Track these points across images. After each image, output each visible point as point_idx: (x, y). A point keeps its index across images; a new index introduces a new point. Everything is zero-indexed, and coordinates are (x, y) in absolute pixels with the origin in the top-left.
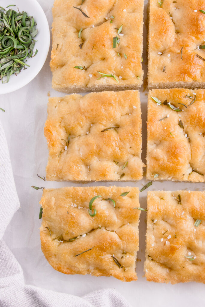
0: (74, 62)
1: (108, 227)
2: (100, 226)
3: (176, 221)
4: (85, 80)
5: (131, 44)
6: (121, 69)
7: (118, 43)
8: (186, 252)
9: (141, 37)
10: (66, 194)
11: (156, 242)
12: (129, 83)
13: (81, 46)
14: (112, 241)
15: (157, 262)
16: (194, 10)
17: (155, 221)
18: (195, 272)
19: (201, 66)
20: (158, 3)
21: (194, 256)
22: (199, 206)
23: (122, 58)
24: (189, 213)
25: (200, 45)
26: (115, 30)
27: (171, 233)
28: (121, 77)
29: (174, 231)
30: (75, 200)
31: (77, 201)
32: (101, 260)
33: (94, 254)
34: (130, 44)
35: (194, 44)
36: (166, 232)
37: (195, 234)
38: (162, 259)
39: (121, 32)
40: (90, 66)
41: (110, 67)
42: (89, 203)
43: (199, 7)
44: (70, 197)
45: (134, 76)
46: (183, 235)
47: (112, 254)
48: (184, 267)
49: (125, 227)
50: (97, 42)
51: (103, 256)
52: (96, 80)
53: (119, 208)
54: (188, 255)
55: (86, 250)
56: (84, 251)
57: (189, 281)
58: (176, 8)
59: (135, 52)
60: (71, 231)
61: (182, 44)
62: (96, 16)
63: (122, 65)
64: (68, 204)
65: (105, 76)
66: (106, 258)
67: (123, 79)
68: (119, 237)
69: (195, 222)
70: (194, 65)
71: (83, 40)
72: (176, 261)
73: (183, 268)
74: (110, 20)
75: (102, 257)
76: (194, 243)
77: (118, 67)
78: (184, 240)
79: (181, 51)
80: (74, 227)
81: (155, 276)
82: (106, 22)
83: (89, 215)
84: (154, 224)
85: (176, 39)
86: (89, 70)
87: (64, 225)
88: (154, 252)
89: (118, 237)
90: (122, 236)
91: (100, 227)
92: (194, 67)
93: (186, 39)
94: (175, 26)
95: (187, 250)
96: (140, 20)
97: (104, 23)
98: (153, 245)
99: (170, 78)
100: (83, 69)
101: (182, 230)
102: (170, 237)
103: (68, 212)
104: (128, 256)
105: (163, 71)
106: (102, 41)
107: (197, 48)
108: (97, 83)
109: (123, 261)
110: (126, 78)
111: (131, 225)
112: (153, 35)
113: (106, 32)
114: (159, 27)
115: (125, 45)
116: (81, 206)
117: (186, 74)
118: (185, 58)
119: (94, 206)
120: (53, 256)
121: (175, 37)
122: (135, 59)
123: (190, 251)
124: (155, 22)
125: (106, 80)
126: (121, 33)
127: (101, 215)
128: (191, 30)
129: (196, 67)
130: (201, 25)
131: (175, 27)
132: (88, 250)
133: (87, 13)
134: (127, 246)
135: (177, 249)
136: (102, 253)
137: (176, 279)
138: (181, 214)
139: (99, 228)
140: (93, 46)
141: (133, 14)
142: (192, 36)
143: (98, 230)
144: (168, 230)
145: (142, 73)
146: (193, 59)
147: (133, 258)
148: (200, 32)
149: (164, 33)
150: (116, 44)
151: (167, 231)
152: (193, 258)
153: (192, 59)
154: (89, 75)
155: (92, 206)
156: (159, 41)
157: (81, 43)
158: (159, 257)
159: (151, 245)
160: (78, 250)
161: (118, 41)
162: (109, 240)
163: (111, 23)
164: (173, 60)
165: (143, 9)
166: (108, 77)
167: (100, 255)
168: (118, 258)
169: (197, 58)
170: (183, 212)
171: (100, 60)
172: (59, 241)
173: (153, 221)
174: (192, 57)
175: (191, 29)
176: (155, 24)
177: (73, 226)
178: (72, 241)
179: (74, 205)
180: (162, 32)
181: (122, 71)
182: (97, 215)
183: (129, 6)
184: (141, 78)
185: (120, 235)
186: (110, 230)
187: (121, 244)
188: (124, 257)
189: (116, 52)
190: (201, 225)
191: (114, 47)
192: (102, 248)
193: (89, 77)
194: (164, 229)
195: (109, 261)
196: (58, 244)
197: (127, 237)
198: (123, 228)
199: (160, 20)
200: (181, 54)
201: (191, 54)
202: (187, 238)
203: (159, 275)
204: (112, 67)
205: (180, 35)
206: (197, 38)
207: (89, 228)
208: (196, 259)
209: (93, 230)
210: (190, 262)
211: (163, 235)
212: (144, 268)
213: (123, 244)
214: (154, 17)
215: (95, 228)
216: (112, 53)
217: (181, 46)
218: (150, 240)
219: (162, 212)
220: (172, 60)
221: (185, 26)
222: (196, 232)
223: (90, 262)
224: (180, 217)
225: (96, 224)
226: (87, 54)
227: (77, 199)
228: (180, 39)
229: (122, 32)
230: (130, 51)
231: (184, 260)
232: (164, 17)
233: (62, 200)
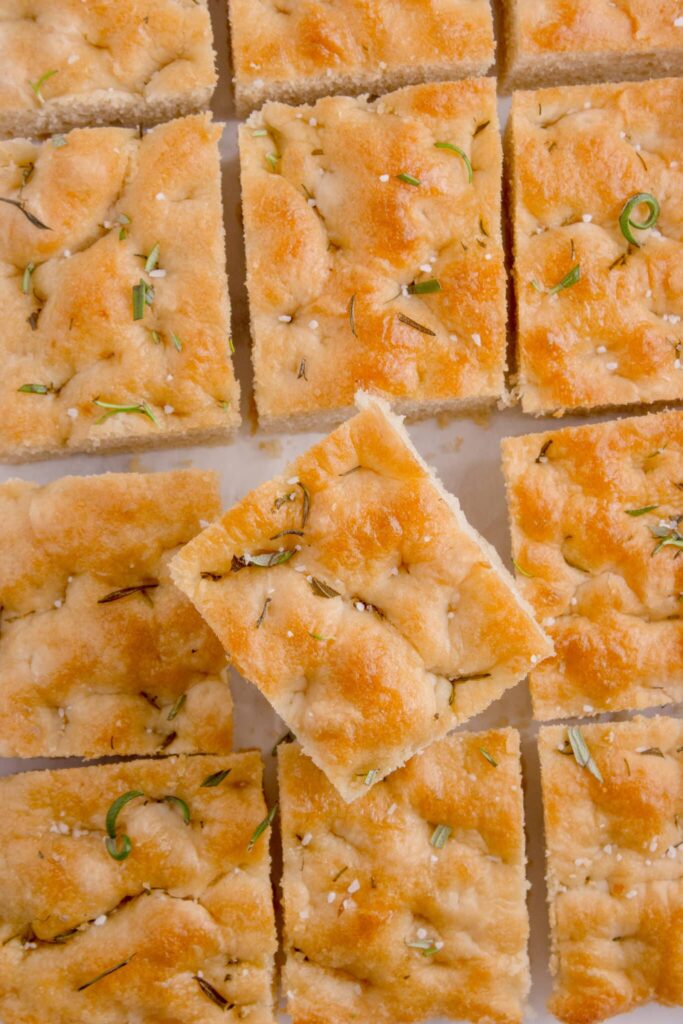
0: (18, 372)
1: (174, 886)
2: (147, 886)
3: (372, 835)
4: (57, 427)
5: (191, 302)
6: (168, 384)
7: (150, 301)
8: (412, 928)
9: (220, 278)
10: (31, 795)
11: (313, 904)
12: (196, 425)
13: (34, 319)
14: (188, 931)
15: (323, 967)
16: (379, 174)
17: (308, 838)
18: (442, 990)
19: (417, 350)
20: (266, 160)
21: (435, 940)
22: (442, 784)
23: (168, 348)
24: (410, 807)
25: (410, 281)
26: (135, 261)
27: (358, 875)
28: (169, 409)
29: (368, 866)
30: (59, 813)
31: (68, 815)
32: (161, 993)
33: (137, 979)
34: (187, 303)
35: (389, 281)
36: (342, 872)
37: (435, 871)
38: (337, 957)
39: (157, 263)
40: (69, 380)
41: (132, 382)
42: (104, 818)
43: (393, 165)
44: (44, 805)
45: (209, 403)
46: (396, 880)
47: (195, 970)
48: (406, 978)
49: (228, 881)
50: (80, 305)
51: (165, 979)
52: (93, 427)
53: (202, 822)
54: (416, 939)
55: (110, 968)
56: (102, 971)
57: (425, 1017)
58: (325, 170)
59: (207, 325)
60: (56, 912)
61: (349, 284)
62: (72, 222)
63: (169, 372)
64: (40, 827)
65: (118, 411)
66: (177, 986)
67: (178, 414)
68: (212, 914)
69: (431, 834)
70: (394, 351)
71: (40, 300)
72: (380, 960)
73: (403, 980)
74: (119, 230)
75: (164, 984)
76: (434, 899)
77: (159, 378)
78: (402, 894)
79: (350, 308)
80: (64, 899)
81: (319, 1010)
82: (107, 237)
83: (109, 857)
84: (306, 847)
85: (331, 270)
86: (66, 392)
87: (34, 893)
88: (309, 936)
89: (208, 917)
90: (220, 910)
91: (149, 888)
92: (395, 356)
93: (360, 269)
94: (328, 228)
95: (413, 921)
96: (211, 224)
97: (101, 241)
98: (304, 915)
99: (322, 396)
100: (46, 394)
101: (392, 863)
102: (355, 886)
103: (40, 853)
104: (245, 972)
105: (300, 376)
106: (98, 301)
107: (401, 293)
108: (96, 435)
109: (231, 990)
110: (186, 409)
111: (244, 873)
112: (256, 266)
113: (107, 271)
114: (273, 238)
115: (173, 307)
116: (83, 828)
117: (372, 382)
118: (365, 328)
119: (123, 827)
120: (8, 995)
121: (327, 265)
122: (207, 349)
123: (423, 926)
124: (261, 221)
125: (123, 423)
126: (157, 267)
127: (148, 854)
128: (376, 240)
129: (401, 356)
130: (405, 221)
131: (325, 232)
132: (115, 966)
133: (41, 215)
134: (238, 942)
135: (379, 923)
136: (163, 971)
137: (386, 1014)
138: (386, 811)
139: (145, 892)
140: (72, 320)
141: (188, 204)
142: (381, 257)
143: (144, 900)
144: (350, 866)
145: (234, 389)
146: (389, 329)
147: (264, 976)
148: (403, 242)
149: (290, 256)
150: (142, 306)
151: (346, 868)
152: (433, 947)
153: (385, 331)
154: (67, 409)
155: (116, 825)
156: (279, 283)
157: (34, 309)
158: (324, 950)
159: (298, 914)
160: (85, 969)
161: (146, 297)
162: (181, 930)
163: (121, 238)
164: (329, 337)
165: (220, 186)
166: (129, 411)
167: (157, 979)
168: (214, 979)
169: (405, 328)
170: (394, 807)
171: (99, 360)
172: (24, 944)
173: (300, 838)
174: (386, 326)
175: (375, 235)
176: (260, 228)
177: (60, 895)
178: (63, 943)
179: (58, 825)
180: (286, 252)
181: (170, 389)
182: (135, 853)
183: (173, 182)
184: (232, 406)
185: (213, 909)
186: (182, 895)
187: (220, 938)
188: (235, 975)
189: (147, 329)
190: (453, 841)
191: (138, 316)
192: (161, 955)
193: (69, 417)
194: (336, 862)
195: (188, 993)
196: (21, 954)
197: (234, 915)
198: (220, 886)
199: (275, 214)
200: (351, 316)
201: (383, 317)
202: (410, 886)
203: (329, 1005)
204: (137, 380)
205: (342, 255)
206: (397, 263)
207: (114, 896)
208: (443, 949)
209: (127, 900)
210: (426, 960)
211: (335, 880)
212: (283, 988)
213: (226, 935)
214: (254, 208)
215: (131, 893)
216: (133, 337)
217: (348, 291)
218: (294, 899)
219: (324, 810)
220: (323, 339)
221: (357, 228)
222: (439, 865)
223: (126, 1003)
224: (384, 821)
225: (134, 880)
226: (54, 344)
227: (67, 809)
228: (345, 271)
229: (160, 264)
230: (192, 324)
231: (406, 955)
232: (285, 203)
233: (19, 816)
